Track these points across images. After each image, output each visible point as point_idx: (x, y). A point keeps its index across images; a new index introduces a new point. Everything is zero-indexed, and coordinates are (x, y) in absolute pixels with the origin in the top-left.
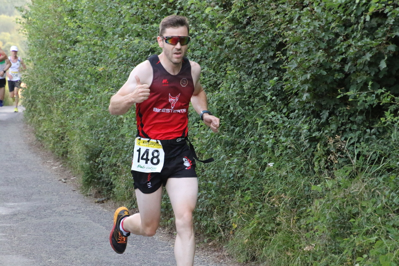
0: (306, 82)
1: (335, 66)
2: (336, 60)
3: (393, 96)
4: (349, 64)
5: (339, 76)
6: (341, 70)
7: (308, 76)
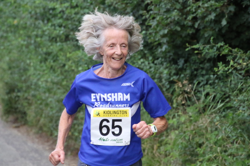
0: (164, 36)
1: (187, 23)
2: (188, 18)
3: (230, 48)
4: (199, 22)
5: (191, 31)
6: (192, 27)
7: (166, 31)
